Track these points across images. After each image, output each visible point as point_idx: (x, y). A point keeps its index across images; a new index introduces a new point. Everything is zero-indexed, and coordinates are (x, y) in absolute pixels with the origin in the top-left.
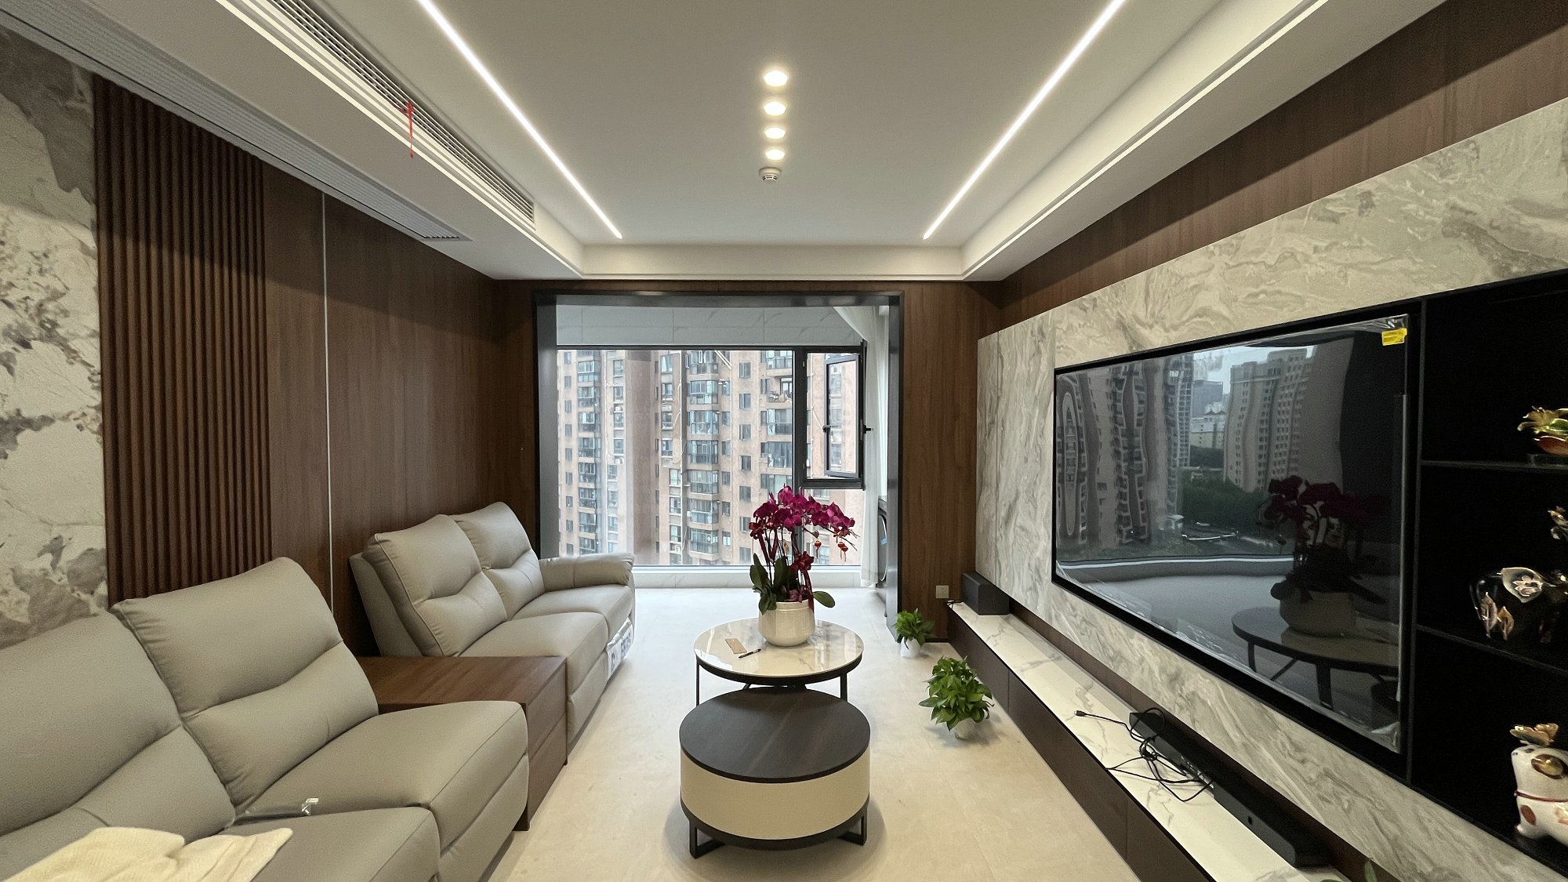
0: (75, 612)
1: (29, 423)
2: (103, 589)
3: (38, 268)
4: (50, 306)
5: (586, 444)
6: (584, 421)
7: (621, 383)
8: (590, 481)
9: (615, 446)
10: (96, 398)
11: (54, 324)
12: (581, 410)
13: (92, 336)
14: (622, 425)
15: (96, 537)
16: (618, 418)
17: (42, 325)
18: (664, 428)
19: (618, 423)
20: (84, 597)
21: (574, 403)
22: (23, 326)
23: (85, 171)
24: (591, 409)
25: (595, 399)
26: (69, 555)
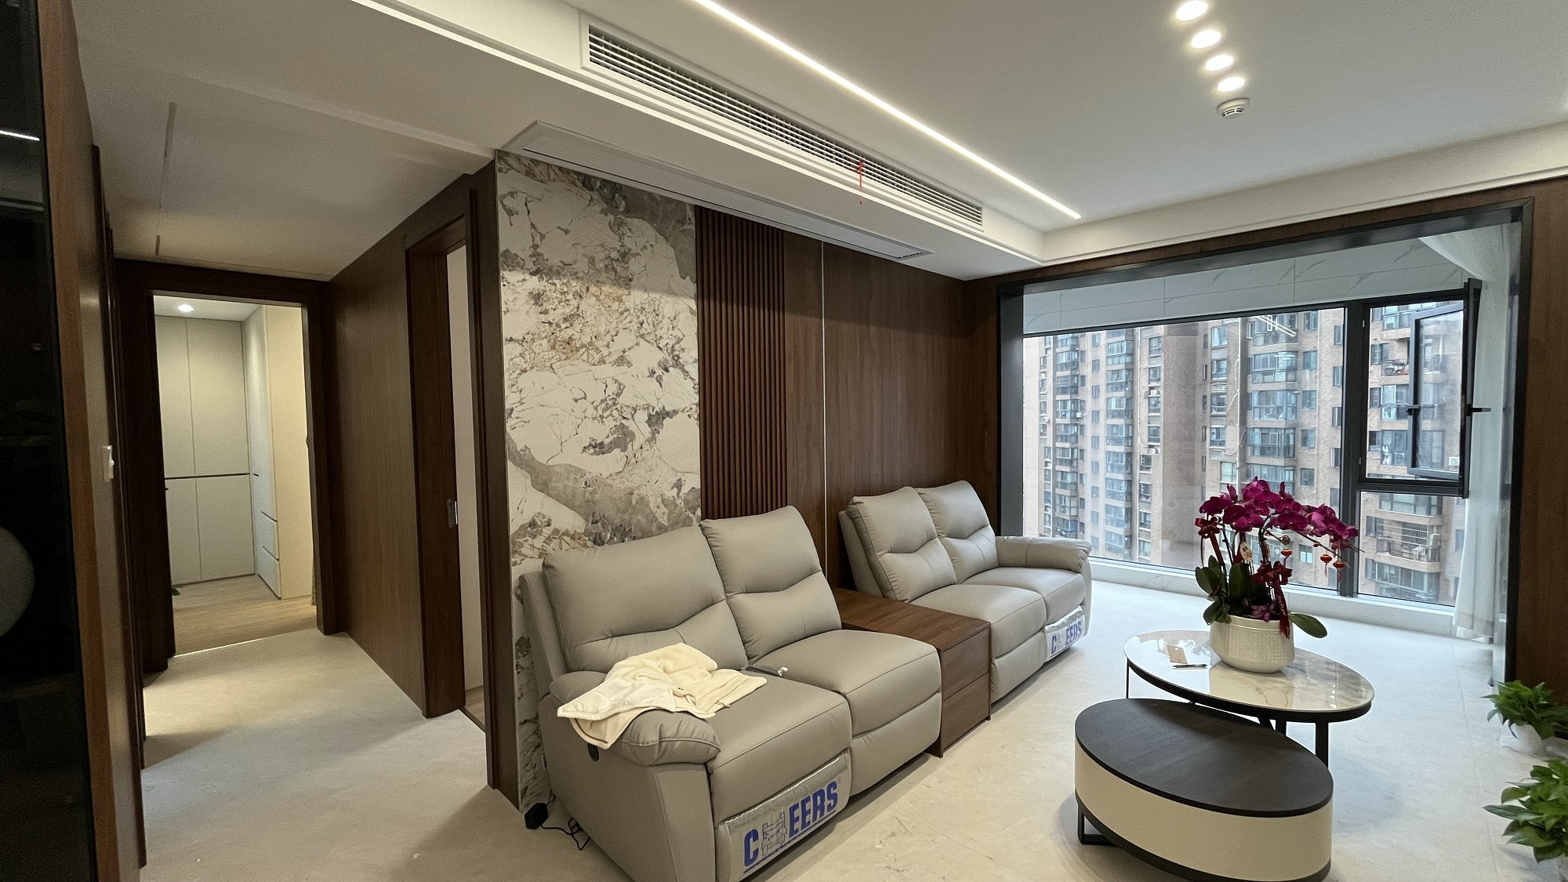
0: (687, 523)
1: (669, 414)
2: (699, 512)
3: (671, 326)
4: (677, 347)
5: (1115, 431)
6: (1113, 407)
7: (1159, 363)
8: (1118, 472)
9: (1149, 434)
10: (696, 399)
11: (679, 357)
12: (1110, 395)
13: (694, 362)
14: (1159, 411)
15: (694, 481)
16: (1153, 403)
17: (673, 358)
18: (1214, 413)
19: (1153, 408)
20: (691, 515)
21: (1103, 388)
22: (665, 360)
23: (691, 265)
24: (1121, 394)
25: (1126, 383)
26: (685, 490)
